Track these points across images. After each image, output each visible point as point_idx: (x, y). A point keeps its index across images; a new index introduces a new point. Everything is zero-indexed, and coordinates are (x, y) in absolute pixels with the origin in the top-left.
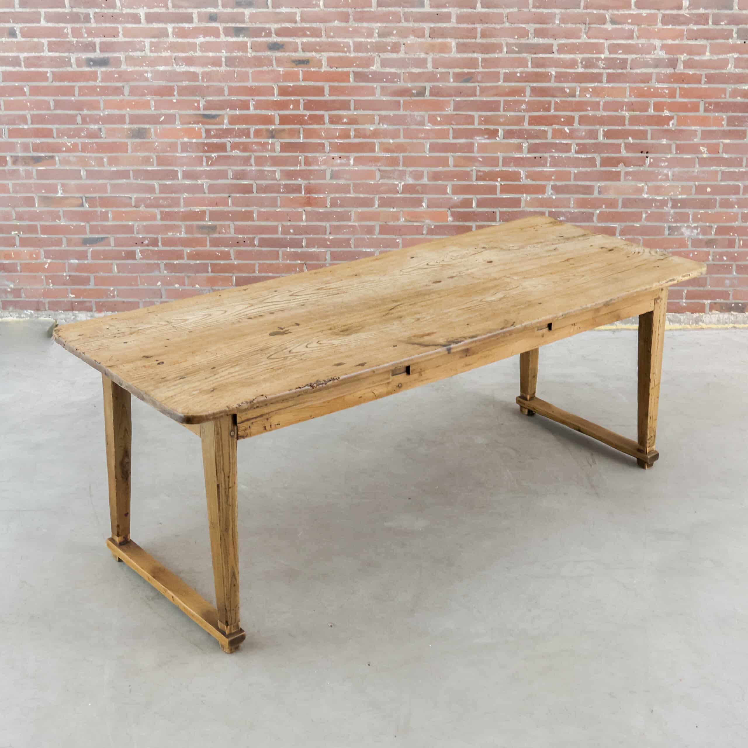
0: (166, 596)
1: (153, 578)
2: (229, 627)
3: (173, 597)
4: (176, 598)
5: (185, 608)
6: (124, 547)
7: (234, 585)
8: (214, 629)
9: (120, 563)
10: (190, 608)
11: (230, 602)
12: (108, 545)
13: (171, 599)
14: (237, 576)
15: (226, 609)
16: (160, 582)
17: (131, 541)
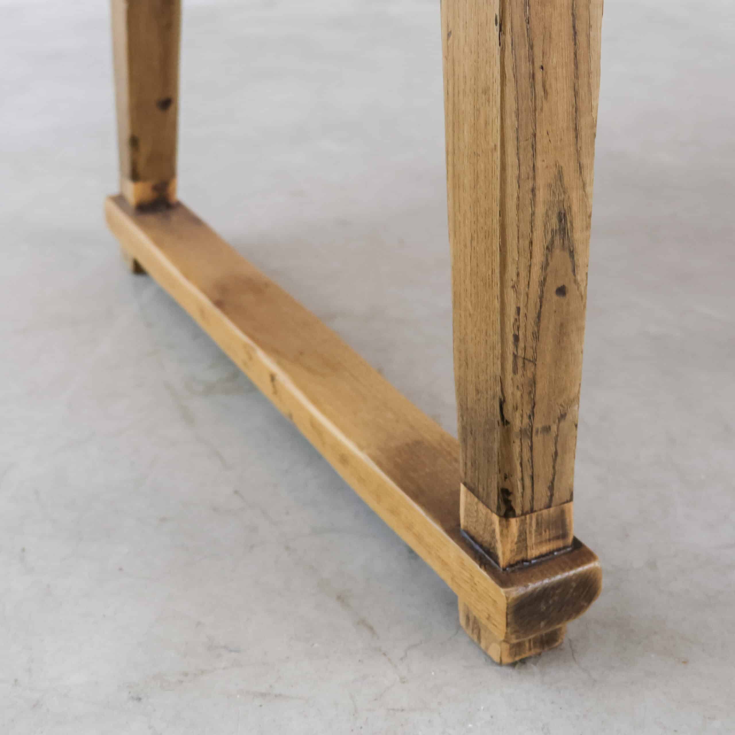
0: (252, 375)
1: (217, 312)
2: (514, 523)
3: (273, 378)
4: (282, 377)
5: (314, 425)
6: (151, 219)
7: (562, 291)
8: (437, 528)
9: (140, 279)
10: (336, 423)
11: (533, 382)
12: (110, 219)
13: (266, 388)
14: (578, 236)
15: (505, 422)
16: (233, 319)
17: (178, 206)
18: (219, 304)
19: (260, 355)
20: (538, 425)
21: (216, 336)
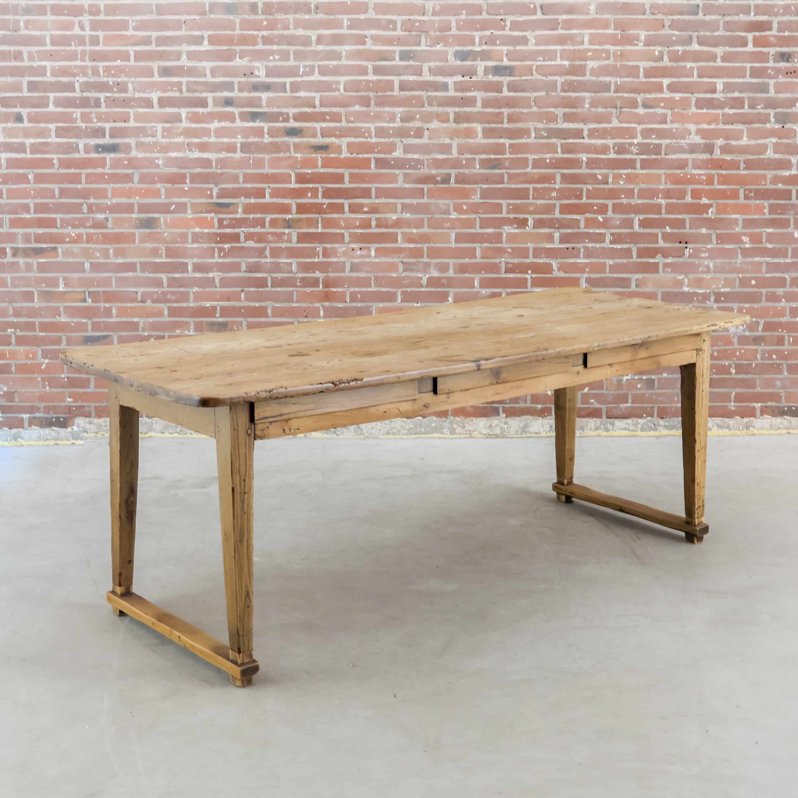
0: (172, 638)
1: (159, 623)
2: (241, 655)
3: (179, 637)
4: (182, 636)
5: (192, 646)
6: (126, 598)
7: (248, 607)
8: (225, 660)
11: (244, 624)
12: (109, 599)
13: (177, 641)
15: (238, 633)
17: (133, 593)
18: (159, 621)
19: (175, 632)
20: (245, 633)
21: (159, 630)
